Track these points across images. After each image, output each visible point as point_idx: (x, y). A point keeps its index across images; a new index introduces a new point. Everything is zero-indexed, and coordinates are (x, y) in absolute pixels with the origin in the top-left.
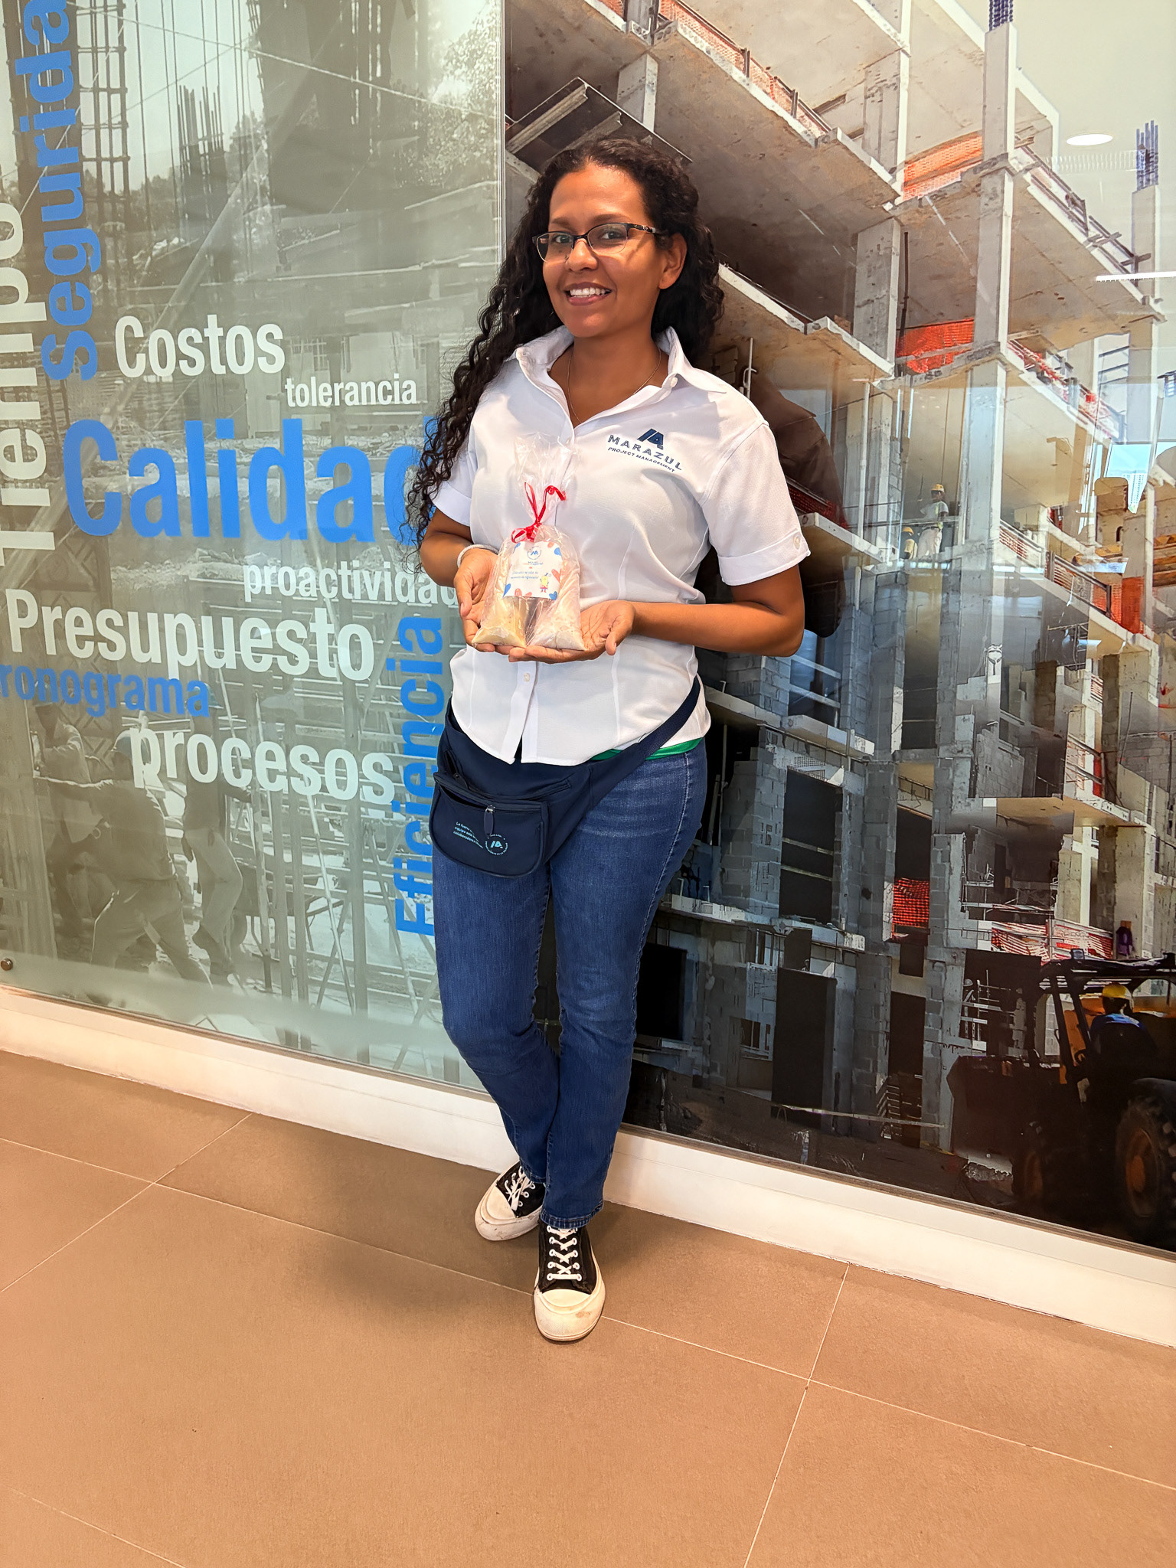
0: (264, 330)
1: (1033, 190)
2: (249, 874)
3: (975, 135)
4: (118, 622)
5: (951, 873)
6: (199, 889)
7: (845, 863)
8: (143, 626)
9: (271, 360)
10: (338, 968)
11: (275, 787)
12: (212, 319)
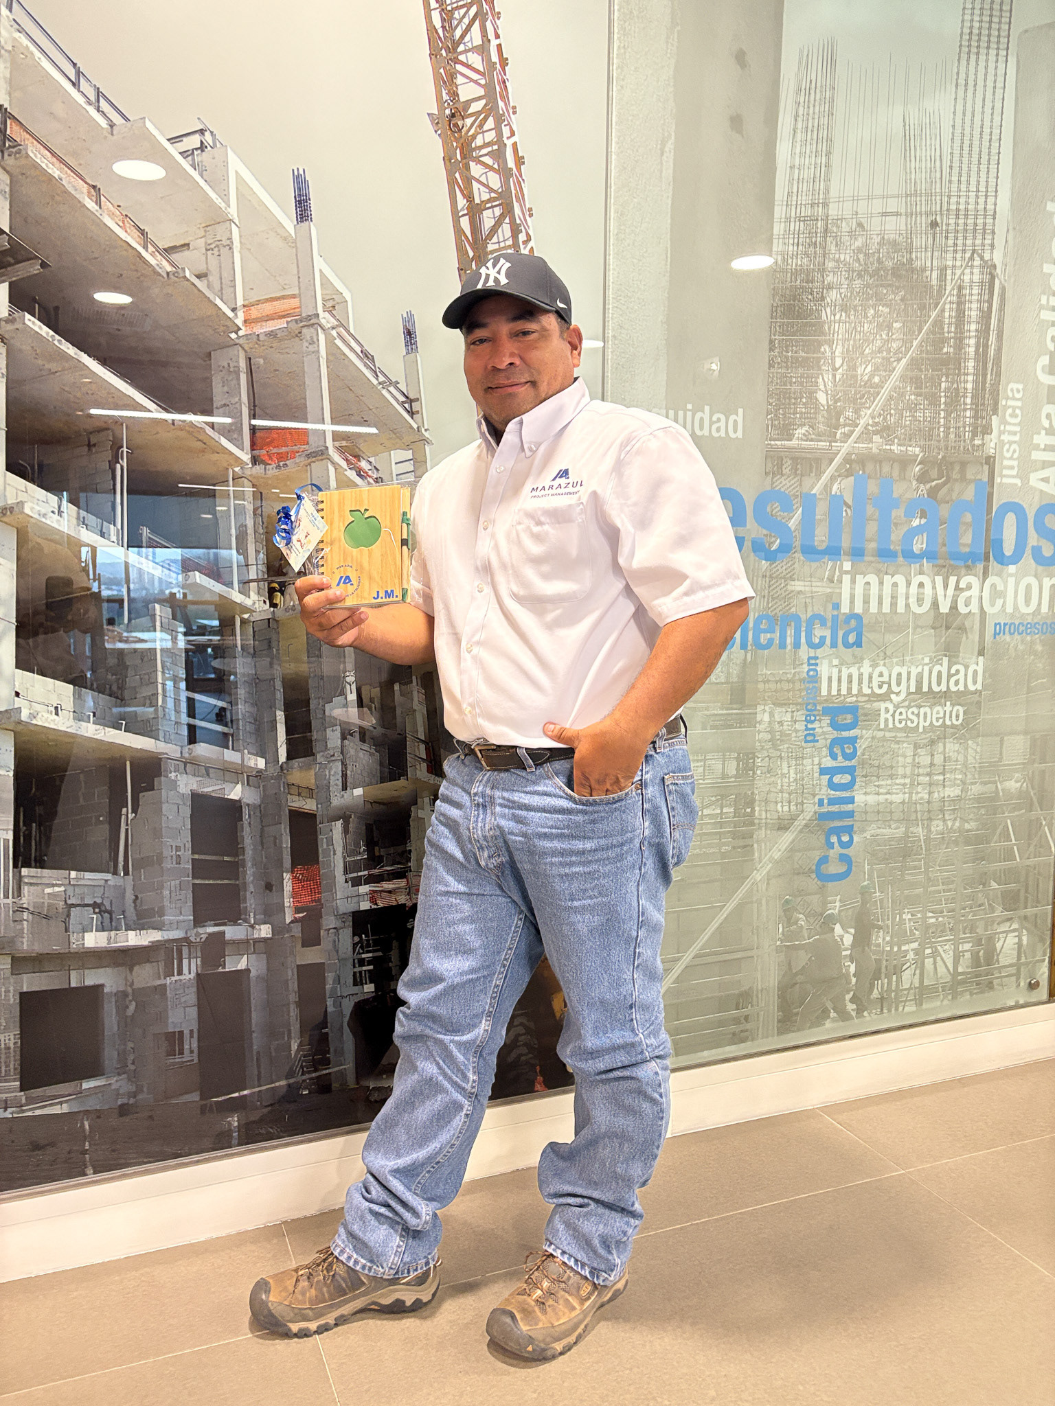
1: (338, 342)
3: (294, 296)
5: (335, 854)
7: (249, 864)
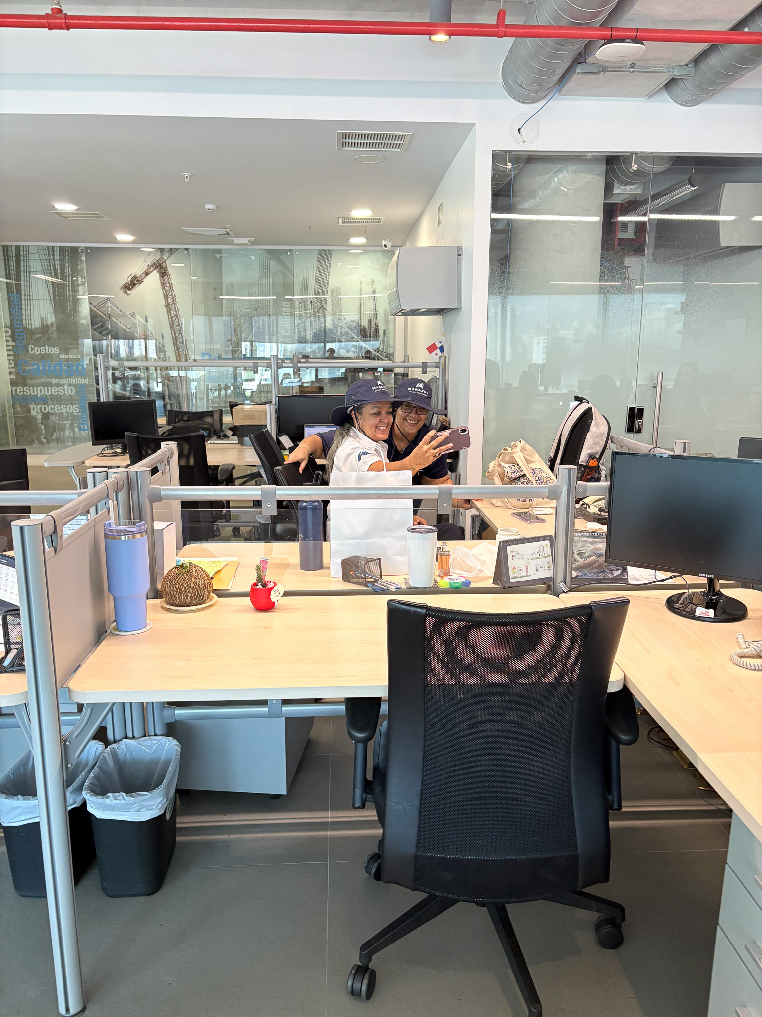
0: (55, 348)
2: (54, 426)
4: (28, 388)
6: (44, 429)
8: (33, 389)
9: (57, 351)
10: (70, 438)
11: (58, 412)
12: (47, 346)
